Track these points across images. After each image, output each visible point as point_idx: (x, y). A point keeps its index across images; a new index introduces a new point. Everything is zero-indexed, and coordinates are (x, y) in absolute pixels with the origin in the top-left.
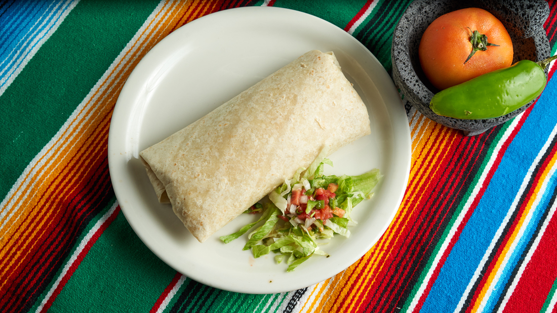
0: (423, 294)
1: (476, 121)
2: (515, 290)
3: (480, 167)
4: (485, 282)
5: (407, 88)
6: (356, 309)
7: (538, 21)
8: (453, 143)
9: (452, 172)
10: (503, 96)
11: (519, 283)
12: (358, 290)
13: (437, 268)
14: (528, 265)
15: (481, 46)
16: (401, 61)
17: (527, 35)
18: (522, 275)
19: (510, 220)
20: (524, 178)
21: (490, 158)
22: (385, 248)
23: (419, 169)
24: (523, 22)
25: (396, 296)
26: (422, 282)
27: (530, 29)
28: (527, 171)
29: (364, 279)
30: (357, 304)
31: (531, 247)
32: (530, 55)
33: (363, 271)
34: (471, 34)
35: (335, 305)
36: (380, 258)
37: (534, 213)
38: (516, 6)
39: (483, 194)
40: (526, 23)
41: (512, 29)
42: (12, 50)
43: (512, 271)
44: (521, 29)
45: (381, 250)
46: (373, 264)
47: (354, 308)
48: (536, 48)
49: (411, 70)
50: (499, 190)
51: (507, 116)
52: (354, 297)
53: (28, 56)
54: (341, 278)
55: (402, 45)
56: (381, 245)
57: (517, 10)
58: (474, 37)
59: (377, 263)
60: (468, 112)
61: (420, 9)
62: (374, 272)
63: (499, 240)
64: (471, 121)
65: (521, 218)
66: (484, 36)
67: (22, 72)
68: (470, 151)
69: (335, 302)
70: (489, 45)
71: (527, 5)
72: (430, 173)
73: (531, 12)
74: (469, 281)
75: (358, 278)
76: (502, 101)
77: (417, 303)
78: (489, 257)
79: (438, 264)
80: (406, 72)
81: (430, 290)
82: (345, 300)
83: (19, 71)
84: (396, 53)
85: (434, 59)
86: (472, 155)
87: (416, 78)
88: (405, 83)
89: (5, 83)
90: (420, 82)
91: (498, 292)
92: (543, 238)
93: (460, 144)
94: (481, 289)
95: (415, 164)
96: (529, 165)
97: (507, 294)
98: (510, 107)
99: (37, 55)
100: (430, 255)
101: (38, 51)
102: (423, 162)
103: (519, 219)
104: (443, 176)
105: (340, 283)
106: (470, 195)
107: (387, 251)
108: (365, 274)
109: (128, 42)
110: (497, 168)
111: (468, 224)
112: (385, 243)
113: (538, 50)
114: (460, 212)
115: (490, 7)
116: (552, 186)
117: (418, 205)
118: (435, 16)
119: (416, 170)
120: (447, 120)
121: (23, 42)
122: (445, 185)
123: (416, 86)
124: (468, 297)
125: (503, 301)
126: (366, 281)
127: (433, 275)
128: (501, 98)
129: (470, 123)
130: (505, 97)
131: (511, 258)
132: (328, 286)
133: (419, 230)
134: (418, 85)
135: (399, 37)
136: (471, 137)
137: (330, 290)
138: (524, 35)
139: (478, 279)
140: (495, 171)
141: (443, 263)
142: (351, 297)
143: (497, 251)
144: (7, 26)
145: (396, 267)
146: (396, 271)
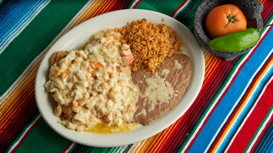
0: (201, 127)
1: (228, 53)
2: (242, 129)
3: (230, 74)
4: (229, 124)
5: (199, 37)
6: (171, 131)
7: (258, 11)
9: (218, 76)
10: (240, 42)
11: (243, 126)
13: (207, 117)
14: (248, 118)
15: (232, 20)
16: (197, 25)
17: (253, 17)
18: (245, 122)
19: (241, 98)
20: (249, 80)
21: (235, 71)
24: (251, 12)
25: (189, 127)
26: (201, 122)
27: (254, 15)
28: (251, 78)
30: (172, 130)
31: (250, 111)
32: (254, 26)
34: (228, 15)
37: (253, 96)
38: (249, 4)
39: (231, 86)
40: (253, 12)
41: (246, 15)
42: (29, 11)
43: (241, 120)
44: (250, 14)
47: (170, 131)
48: (257, 23)
49: (201, 30)
50: (238, 85)
51: (242, 51)
53: (36, 14)
55: (198, 19)
57: (249, 6)
58: (230, 17)
60: (224, 48)
61: (207, 4)
63: (236, 107)
64: (226, 52)
65: (247, 98)
66: (234, 16)
67: (33, 20)
68: (226, 67)
70: (236, 20)
71: (253, 4)
72: (208, 76)
73: (255, 7)
74: (221, 123)
76: (239, 45)
77: (198, 131)
78: (231, 114)
79: (208, 115)
80: (199, 30)
81: (204, 126)
83: (31, 20)
84: (195, 22)
85: (211, 25)
86: (227, 69)
87: (203, 33)
88: (198, 35)
89: (25, 25)
90: (205, 35)
91: (234, 129)
92: (256, 107)
93: (222, 64)
94: (227, 127)
96: (252, 75)
97: (238, 130)
98: (243, 48)
99: (40, 13)
100: (205, 111)
101: (40, 12)
103: (246, 98)
104: (213, 77)
106: (225, 86)
109: (80, 10)
110: (237, 75)
111: (223, 99)
113: (258, 24)
114: (220, 93)
115: (237, 4)
116: (261, 85)
118: (214, 7)
120: (216, 52)
121: (34, 8)
122: (214, 81)
123: (203, 37)
124: (221, 130)
125: (236, 133)
127: (205, 120)
128: (239, 43)
129: (226, 54)
130: (241, 43)
131: (241, 115)
133: (202, 99)
134: (204, 36)
135: (197, 15)
136: (227, 61)
138: (251, 17)
139: (225, 123)
140: (237, 77)
141: (211, 115)
143: (235, 111)
145: (190, 115)
146: (190, 117)
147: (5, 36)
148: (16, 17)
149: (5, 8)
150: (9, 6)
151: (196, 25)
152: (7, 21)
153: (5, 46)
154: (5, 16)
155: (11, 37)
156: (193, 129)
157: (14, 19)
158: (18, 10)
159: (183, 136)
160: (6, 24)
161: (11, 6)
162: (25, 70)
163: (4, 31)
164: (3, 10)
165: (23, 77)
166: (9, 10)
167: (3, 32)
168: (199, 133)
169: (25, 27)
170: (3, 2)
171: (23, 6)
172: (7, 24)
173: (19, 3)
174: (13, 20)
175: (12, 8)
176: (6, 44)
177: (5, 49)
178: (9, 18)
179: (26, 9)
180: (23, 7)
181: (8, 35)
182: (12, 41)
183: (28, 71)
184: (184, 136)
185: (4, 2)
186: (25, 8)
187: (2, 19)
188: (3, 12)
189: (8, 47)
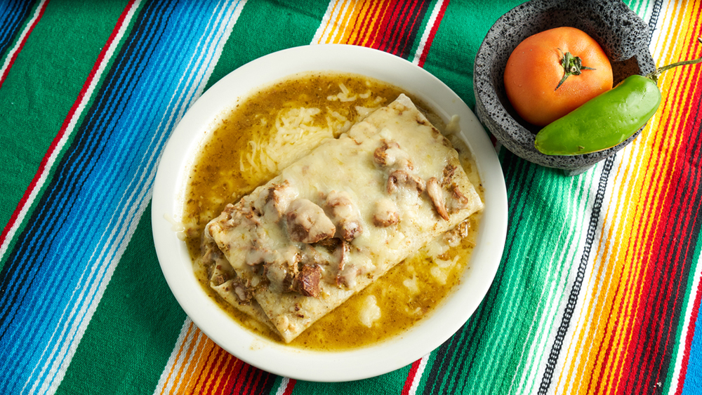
0: (684, 357)
6: (615, 390)
8: (673, 178)
12: (612, 367)
13: (690, 323)
22: (629, 313)
23: (643, 214)
25: (655, 365)
26: (679, 343)
29: (615, 355)
30: (614, 385)
33: (611, 345)
35: (590, 391)
36: (626, 326)
45: (626, 315)
46: (621, 335)
47: (613, 390)
52: (609, 376)
54: (588, 359)
56: (623, 310)
59: (625, 332)
62: (624, 344)
68: (695, 183)
69: (589, 388)
72: (655, 217)
75: (607, 354)
77: (681, 367)
79: (691, 319)
81: (690, 350)
82: (599, 383)
95: (637, 209)
100: (681, 310)
102: (645, 205)
104: (670, 217)
105: (588, 364)
107: (632, 316)
108: (613, 348)
112: (627, 307)
117: (651, 256)
119: (640, 215)
121: (148, 157)
122: (674, 227)
126: (618, 355)
127: (688, 333)
132: (575, 371)
133: (661, 282)
137: (579, 374)
141: (696, 316)
142: (605, 378)
144: (124, 141)
145: (647, 332)
146: (648, 336)
147: (93, 255)
148: (107, 193)
149: (68, 177)
150: (78, 171)
151: (482, 94)
152: (87, 212)
153: (101, 281)
154: (75, 200)
155: (112, 254)
156: (668, 365)
157: (103, 202)
158: (107, 174)
159: (649, 391)
160: (86, 219)
161: (83, 169)
162: (180, 335)
163: (87, 241)
164: (65, 183)
165: (180, 354)
166: (81, 181)
167: (84, 246)
168: (685, 370)
169: (140, 217)
170: (58, 164)
171: (118, 161)
172: (89, 221)
173: (101, 153)
174: (100, 206)
175: (87, 173)
176: (103, 277)
177: (106, 290)
178: (87, 202)
179: (127, 165)
180: (118, 163)
181: (101, 250)
182: (119, 265)
183: (188, 335)
184: (650, 393)
185: (60, 163)
186: (124, 163)
187: (70, 209)
188: (66, 189)
189: (110, 282)
